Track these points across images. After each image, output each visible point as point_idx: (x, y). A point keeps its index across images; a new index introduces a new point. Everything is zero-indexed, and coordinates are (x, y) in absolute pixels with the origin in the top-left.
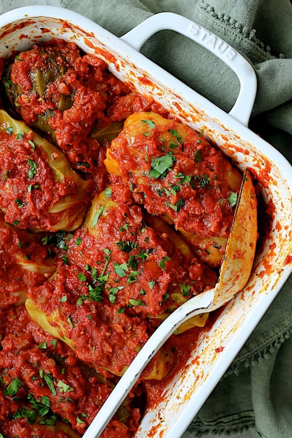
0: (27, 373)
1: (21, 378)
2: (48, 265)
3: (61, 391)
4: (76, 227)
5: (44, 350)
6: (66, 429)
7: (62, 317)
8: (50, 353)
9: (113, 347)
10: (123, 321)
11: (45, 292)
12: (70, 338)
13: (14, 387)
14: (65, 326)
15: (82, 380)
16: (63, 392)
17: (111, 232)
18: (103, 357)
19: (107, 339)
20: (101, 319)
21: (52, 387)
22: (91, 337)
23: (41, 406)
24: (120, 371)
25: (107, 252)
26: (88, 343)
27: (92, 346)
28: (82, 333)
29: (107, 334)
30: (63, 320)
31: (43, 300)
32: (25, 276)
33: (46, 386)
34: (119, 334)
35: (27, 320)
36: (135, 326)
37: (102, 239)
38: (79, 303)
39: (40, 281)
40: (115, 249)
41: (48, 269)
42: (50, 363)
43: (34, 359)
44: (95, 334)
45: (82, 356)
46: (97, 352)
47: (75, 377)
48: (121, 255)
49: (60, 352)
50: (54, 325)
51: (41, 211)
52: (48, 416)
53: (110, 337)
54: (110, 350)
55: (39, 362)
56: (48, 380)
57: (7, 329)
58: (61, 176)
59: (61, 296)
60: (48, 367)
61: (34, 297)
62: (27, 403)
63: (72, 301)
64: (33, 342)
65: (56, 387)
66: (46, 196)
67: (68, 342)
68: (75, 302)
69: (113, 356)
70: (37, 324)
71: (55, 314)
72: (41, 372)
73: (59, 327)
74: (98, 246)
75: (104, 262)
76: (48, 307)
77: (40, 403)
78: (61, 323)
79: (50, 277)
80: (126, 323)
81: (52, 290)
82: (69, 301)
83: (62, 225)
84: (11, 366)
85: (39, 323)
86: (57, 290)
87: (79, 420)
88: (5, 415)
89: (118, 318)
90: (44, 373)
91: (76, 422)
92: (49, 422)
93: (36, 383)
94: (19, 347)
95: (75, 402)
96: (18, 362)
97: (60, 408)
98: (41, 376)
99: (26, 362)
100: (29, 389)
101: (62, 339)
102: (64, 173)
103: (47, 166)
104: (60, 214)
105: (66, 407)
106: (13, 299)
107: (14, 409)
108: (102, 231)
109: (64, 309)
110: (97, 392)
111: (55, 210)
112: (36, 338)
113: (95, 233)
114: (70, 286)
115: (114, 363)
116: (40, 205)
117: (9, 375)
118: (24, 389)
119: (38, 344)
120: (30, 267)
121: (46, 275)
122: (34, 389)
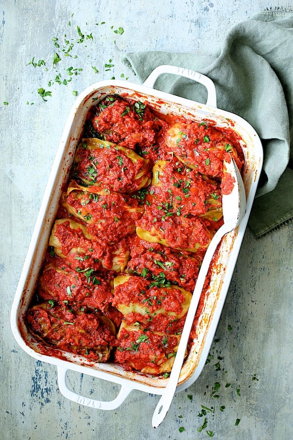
0: (148, 264)
1: (145, 266)
2: (140, 208)
3: (168, 267)
4: (149, 183)
5: (153, 251)
6: (176, 287)
7: (157, 230)
8: (156, 251)
9: (187, 235)
10: (187, 221)
11: (144, 221)
12: (164, 238)
13: (144, 273)
14: (160, 234)
15: (177, 259)
16: (170, 267)
17: (168, 181)
18: (184, 242)
19: (183, 232)
20: (176, 224)
21: (163, 267)
22: (175, 234)
23: (161, 279)
24: (194, 247)
25: (170, 191)
26: (174, 237)
27: (177, 238)
28: (170, 233)
29: (182, 229)
30: (158, 231)
31: (145, 225)
32: (132, 216)
33: (160, 267)
34: (188, 228)
35: (139, 239)
36: (194, 222)
37: (164, 186)
38: (163, 220)
39: (140, 216)
40: (173, 188)
41: (142, 209)
42: (158, 255)
43: (149, 256)
44: (176, 231)
45: (172, 245)
46: (180, 240)
47: (172, 259)
48: (177, 190)
49: (161, 249)
50: (154, 235)
51: (131, 180)
52: (165, 283)
53: (184, 231)
54: (186, 237)
55: (152, 257)
56: (160, 264)
57: (131, 248)
58: (135, 161)
59: (153, 219)
60: (158, 258)
61: (140, 225)
62: (153, 280)
63: (159, 220)
64: (145, 249)
65: (165, 266)
66: (131, 172)
67: (164, 242)
68: (161, 221)
69: (188, 240)
70: (144, 240)
71: (153, 229)
72: (155, 261)
73: (157, 235)
74: (164, 190)
75: (170, 197)
76: (148, 228)
77: (160, 277)
78: (157, 233)
79: (144, 213)
80: (189, 222)
81: (147, 219)
82: (158, 221)
83: (143, 184)
84: (139, 264)
86: (150, 217)
87: (181, 279)
88: (145, 287)
89: (185, 222)
90: (157, 261)
91: (181, 280)
92: (167, 285)
93: (155, 267)
94: (140, 253)
95: (177, 270)
96: (142, 260)
97: (170, 276)
98: (156, 263)
99: (146, 259)
100: (152, 272)
101: (160, 242)
102: (136, 158)
103: (127, 157)
104: (140, 179)
105: (174, 274)
106: (129, 229)
107: (148, 283)
108: (163, 182)
109: (156, 226)
110: (186, 262)
111: (138, 178)
112: (146, 247)
113: (160, 185)
114: (155, 214)
115: (190, 244)
116: (130, 177)
117: (140, 269)
118: (150, 272)
119: (148, 249)
120: (133, 210)
121: (142, 212)
122: (155, 271)
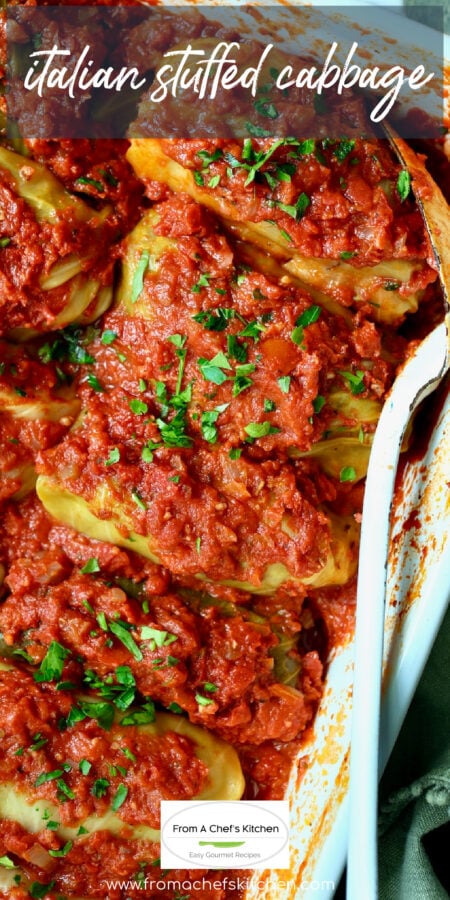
0: (73, 628)
1: (58, 633)
2: (62, 400)
3: (151, 646)
4: (102, 308)
5: (97, 575)
6: (178, 726)
7: (119, 496)
8: (109, 575)
9: (236, 530)
10: (243, 473)
11: (72, 454)
12: (144, 533)
13: (53, 662)
14: (128, 513)
15: (188, 618)
16: (157, 649)
17: (176, 299)
18: (221, 556)
19: (221, 517)
20: (196, 482)
21: (130, 645)
22: (188, 521)
23: (117, 691)
24: (262, 579)
25: (177, 341)
26: (183, 533)
27: (194, 537)
28: (167, 515)
29: (220, 506)
30: (121, 500)
31: (71, 472)
32: (23, 432)
33: (118, 645)
34: (242, 502)
35: (47, 525)
36: (270, 478)
37: (162, 319)
38: (146, 457)
39: (55, 435)
40: (193, 329)
41: (66, 407)
42: (115, 596)
43: (80, 596)
44: (194, 512)
45: (177, 565)
46: (206, 548)
47: (171, 614)
48: (208, 340)
49: (129, 571)
50: (106, 515)
51: (27, 290)
52: (137, 705)
53: (225, 511)
54: (233, 538)
55: (92, 601)
56: (119, 632)
57: (10, 552)
58: (49, 212)
59: (106, 453)
60: (113, 606)
61: (52, 470)
62: (87, 689)
63: (130, 458)
64: (68, 567)
65: (138, 643)
66: (29, 256)
67: (143, 545)
68: (137, 459)
69: (239, 551)
70: (69, 528)
71: (103, 493)
72: (101, 620)
73: (117, 517)
74: (156, 333)
75: (176, 364)
76: (84, 483)
77: (115, 683)
78: (118, 508)
79: (72, 423)
80: (250, 476)
81: (83, 447)
82: (124, 460)
83: (74, 311)
84: (37, 622)
85: (72, 523)
86: (95, 443)
87: (201, 700)
88: (49, 721)
89: (233, 475)
90: (108, 620)
91: (197, 704)
92: (141, 717)
93: (96, 643)
94: (45, 580)
95: (185, 664)
96: (50, 610)
97: (157, 682)
98: (103, 626)
99: (66, 606)
100: (85, 659)
101: (128, 543)
102: (54, 203)
103: (15, 195)
104: (66, 287)
105: (169, 678)
106: (9, 486)
107: (64, 705)
108: (156, 301)
109: (118, 478)
110: (223, 635)
111: (53, 282)
112: (73, 556)
113: (144, 311)
114: (119, 430)
115: (246, 565)
116: (21, 278)
117: (38, 642)
118: (75, 661)
119: (80, 566)
120: (28, 412)
121: (65, 421)
122: (95, 657)
